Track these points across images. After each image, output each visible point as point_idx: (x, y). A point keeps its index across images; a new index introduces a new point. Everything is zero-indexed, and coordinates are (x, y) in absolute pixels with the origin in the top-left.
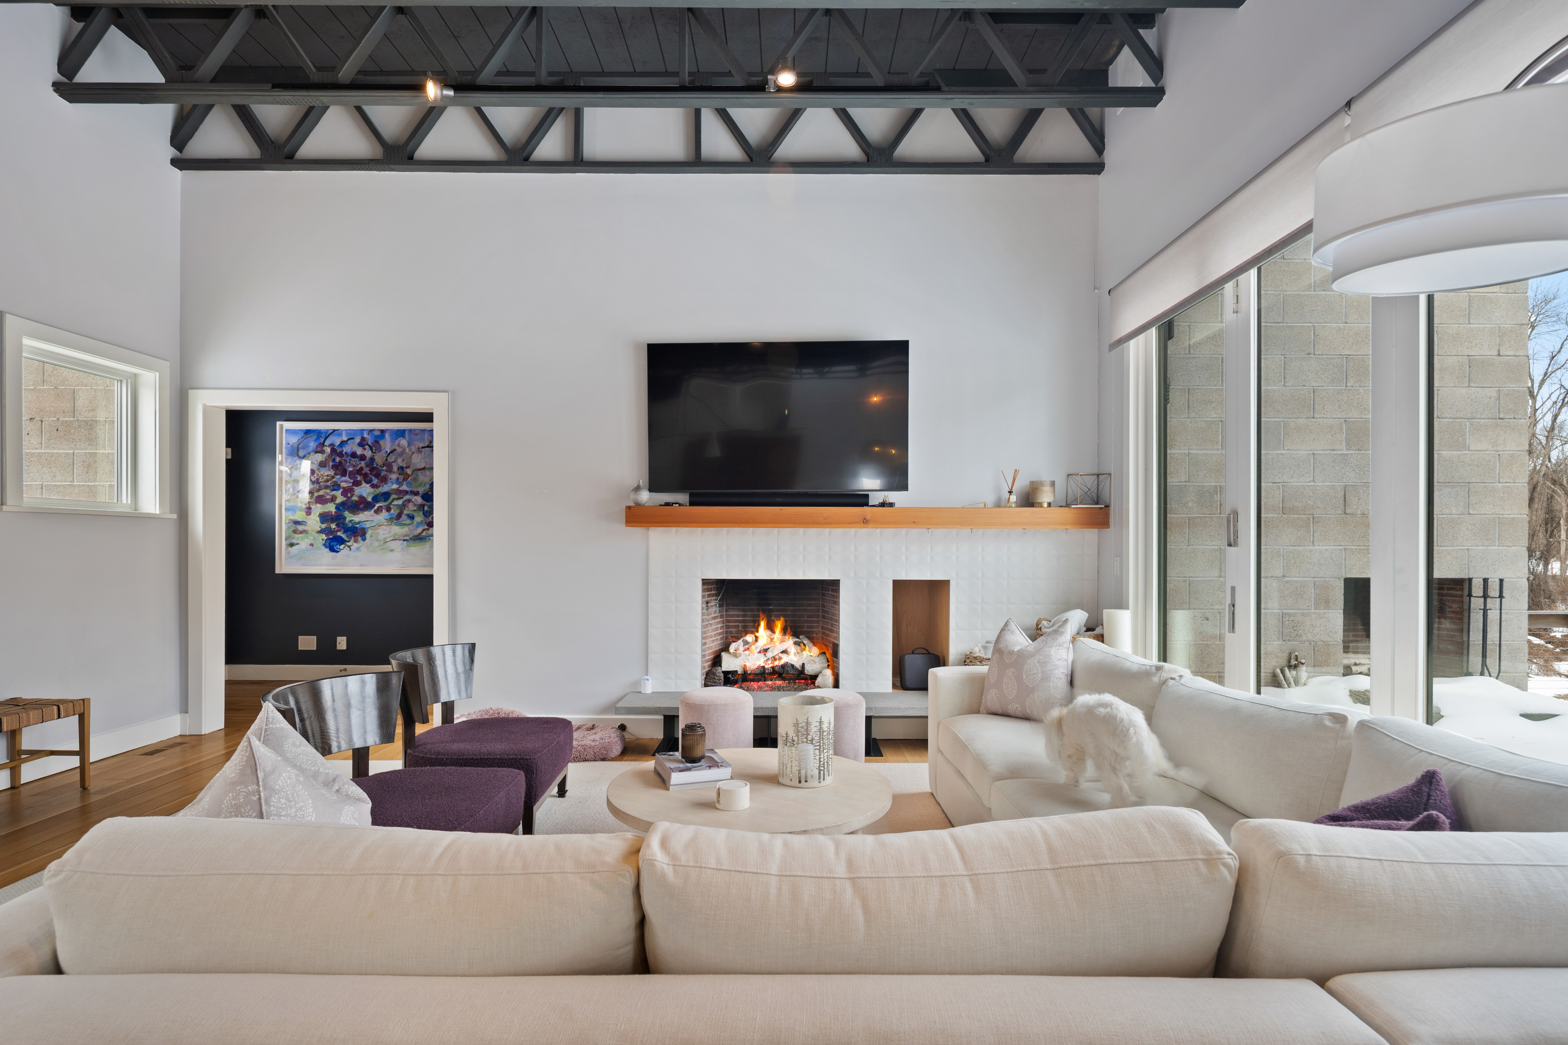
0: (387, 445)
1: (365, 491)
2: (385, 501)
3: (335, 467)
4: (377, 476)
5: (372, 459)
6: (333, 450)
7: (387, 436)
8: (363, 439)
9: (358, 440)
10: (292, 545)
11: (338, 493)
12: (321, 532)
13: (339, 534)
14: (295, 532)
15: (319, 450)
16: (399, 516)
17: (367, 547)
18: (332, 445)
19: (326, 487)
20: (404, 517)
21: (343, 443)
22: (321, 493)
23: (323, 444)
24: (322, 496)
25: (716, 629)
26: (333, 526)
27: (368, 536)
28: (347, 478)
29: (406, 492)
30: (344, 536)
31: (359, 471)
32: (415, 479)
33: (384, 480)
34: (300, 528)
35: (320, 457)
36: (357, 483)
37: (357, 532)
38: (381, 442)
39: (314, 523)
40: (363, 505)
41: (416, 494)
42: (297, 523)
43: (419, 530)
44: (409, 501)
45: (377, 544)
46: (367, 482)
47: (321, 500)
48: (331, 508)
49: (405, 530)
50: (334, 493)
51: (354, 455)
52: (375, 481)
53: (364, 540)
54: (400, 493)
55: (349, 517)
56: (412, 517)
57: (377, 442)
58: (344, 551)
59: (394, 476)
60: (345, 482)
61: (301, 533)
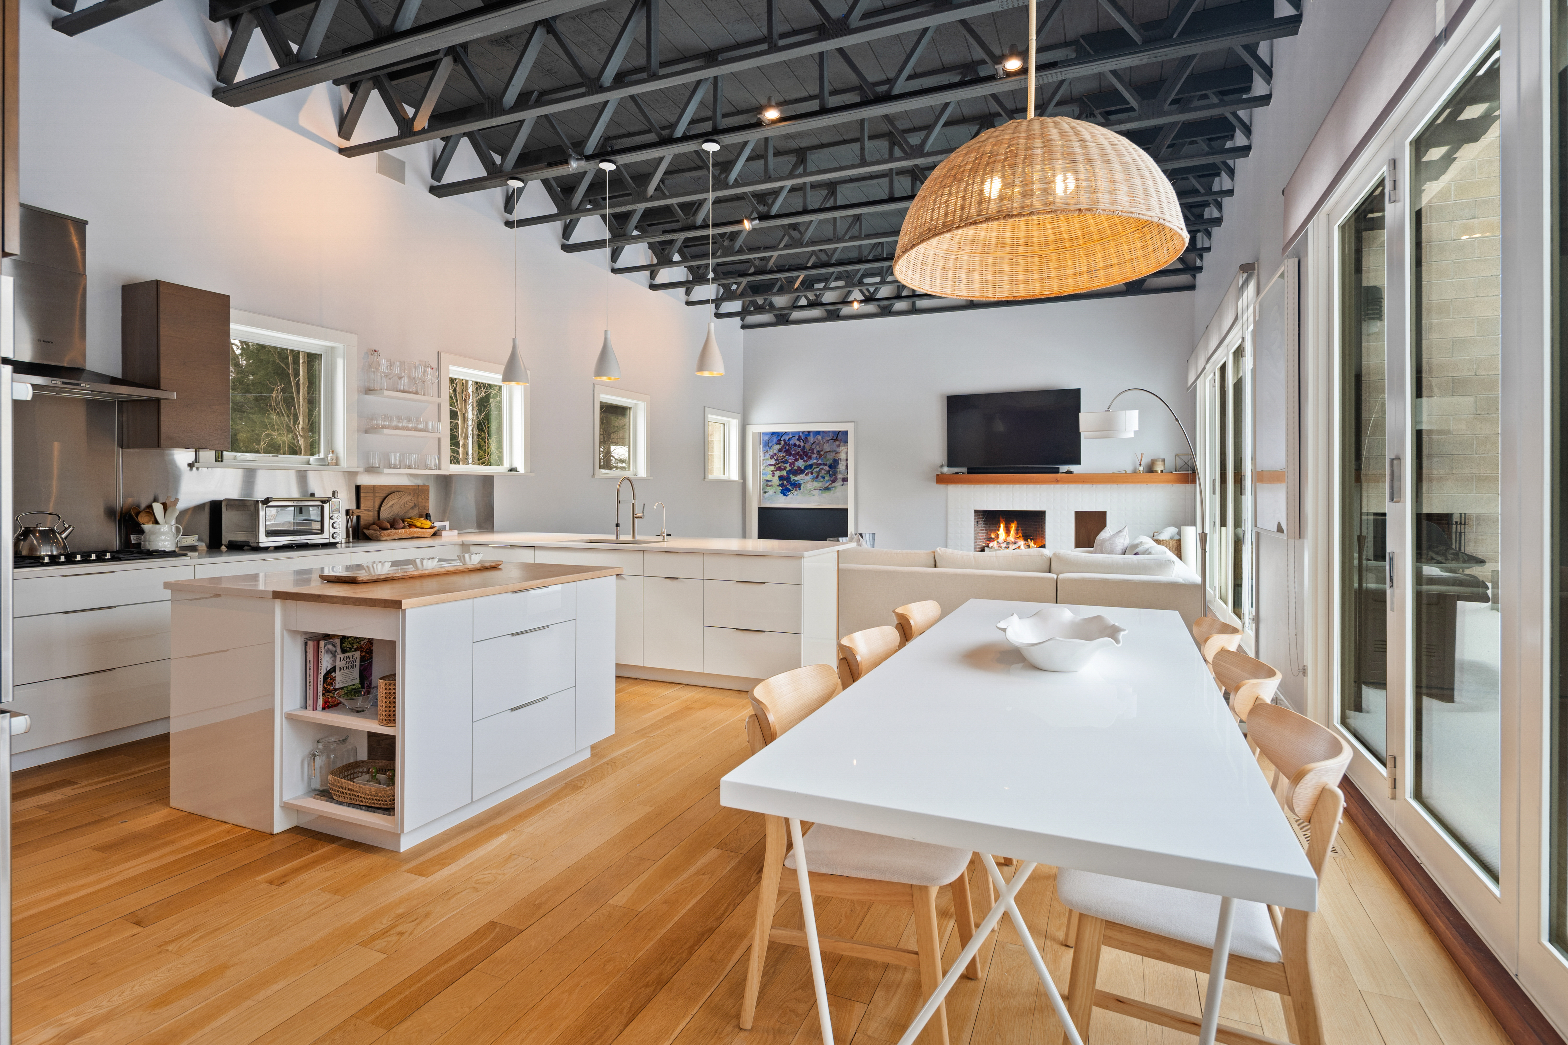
0: (811, 439)
1: (801, 464)
2: (810, 469)
3: (786, 452)
4: (806, 456)
5: (804, 447)
6: (785, 443)
7: (811, 434)
8: (799, 436)
9: (797, 437)
10: (765, 492)
11: (787, 465)
12: (779, 485)
13: (788, 486)
14: (767, 485)
15: (778, 443)
16: (817, 477)
17: (802, 494)
18: (784, 440)
19: (782, 462)
20: (820, 477)
21: (790, 439)
22: (779, 465)
23: (780, 440)
24: (779, 467)
25: (982, 535)
26: (785, 482)
27: (802, 487)
28: (791, 457)
29: (821, 464)
30: (790, 488)
31: (798, 453)
32: (825, 457)
33: (810, 458)
34: (769, 483)
35: (778, 447)
36: (797, 460)
37: (797, 486)
38: (808, 438)
39: (776, 481)
40: (799, 471)
41: (826, 465)
42: (768, 481)
43: (827, 484)
44: (822, 469)
45: (806, 492)
46: (801, 459)
47: (779, 469)
48: (784, 473)
49: (820, 484)
50: (785, 465)
51: (795, 445)
52: (806, 459)
53: (800, 489)
54: (818, 465)
55: (793, 478)
56: (823, 478)
57: (806, 438)
58: (790, 494)
59: (815, 456)
60: (791, 459)
61: (770, 486)
